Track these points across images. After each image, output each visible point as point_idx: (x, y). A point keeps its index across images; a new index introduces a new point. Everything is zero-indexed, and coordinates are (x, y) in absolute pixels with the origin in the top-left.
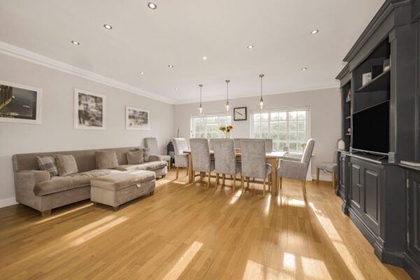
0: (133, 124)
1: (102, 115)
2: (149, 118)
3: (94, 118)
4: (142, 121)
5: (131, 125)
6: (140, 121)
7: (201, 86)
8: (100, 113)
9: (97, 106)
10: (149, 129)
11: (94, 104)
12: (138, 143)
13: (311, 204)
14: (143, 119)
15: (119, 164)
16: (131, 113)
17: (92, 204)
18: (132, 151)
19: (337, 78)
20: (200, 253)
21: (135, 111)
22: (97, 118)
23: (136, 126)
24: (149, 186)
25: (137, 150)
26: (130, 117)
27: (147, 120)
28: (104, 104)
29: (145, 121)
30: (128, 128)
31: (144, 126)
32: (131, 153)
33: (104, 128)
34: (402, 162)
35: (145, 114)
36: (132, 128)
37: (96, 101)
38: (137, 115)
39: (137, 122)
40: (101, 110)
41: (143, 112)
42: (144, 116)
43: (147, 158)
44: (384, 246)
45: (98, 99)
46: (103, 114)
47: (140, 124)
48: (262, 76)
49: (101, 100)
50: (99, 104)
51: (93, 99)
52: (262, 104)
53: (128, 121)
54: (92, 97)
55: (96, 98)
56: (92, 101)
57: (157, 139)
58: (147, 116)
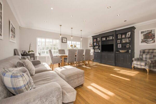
19: (92, 36)
21: (12, 26)
26: (11, 31)
30: (10, 40)
41: (14, 28)
53: (11, 34)
58: (15, 31)
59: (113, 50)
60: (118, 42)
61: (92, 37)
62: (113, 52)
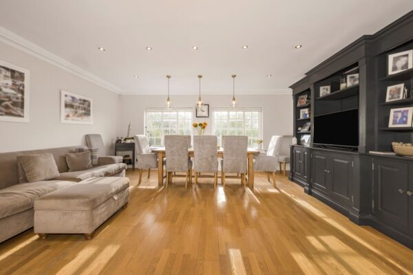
0: (71, 115)
1: (23, 99)
2: (91, 108)
3: (8, 103)
4: (83, 111)
5: (68, 116)
6: (80, 111)
7: (169, 77)
8: (20, 95)
9: (13, 84)
10: (92, 123)
11: (10, 82)
12: (77, 142)
13: (282, 191)
14: (85, 109)
15: (60, 172)
16: (69, 100)
17: (37, 237)
18: (72, 152)
19: (290, 87)
20: (246, 261)
21: (73, 98)
22: (15, 104)
23: (76, 118)
24: (125, 197)
25: (80, 150)
26: (67, 106)
27: (89, 111)
28: (27, 82)
29: (87, 113)
30: (63, 120)
31: (85, 118)
32: (73, 155)
33: (26, 119)
34: (370, 152)
35: (87, 103)
36: (69, 121)
37: (13, 77)
38: (76, 104)
39: (76, 112)
40: (22, 92)
41: (85, 101)
42: (86, 106)
43: (95, 161)
44: (360, 214)
45: (16, 75)
46: (25, 97)
47: (81, 115)
48: (234, 76)
49: (22, 76)
50: (19, 83)
51: (9, 74)
52: (234, 102)
53: (65, 111)
54: (7, 69)
55: (13, 72)
56: (6, 76)
57: (102, 136)
58: (89, 105)
59: (355, 141)
60: (388, 96)
61: (291, 90)
62: (356, 150)
